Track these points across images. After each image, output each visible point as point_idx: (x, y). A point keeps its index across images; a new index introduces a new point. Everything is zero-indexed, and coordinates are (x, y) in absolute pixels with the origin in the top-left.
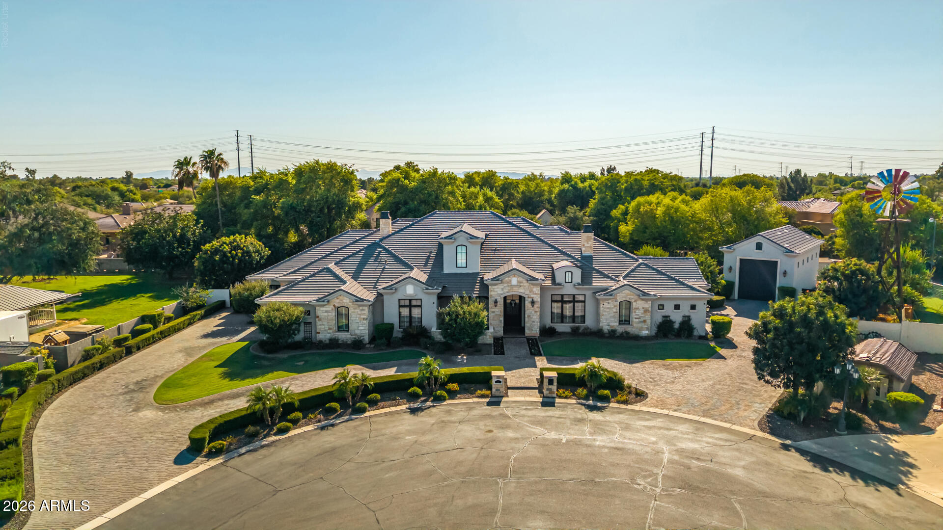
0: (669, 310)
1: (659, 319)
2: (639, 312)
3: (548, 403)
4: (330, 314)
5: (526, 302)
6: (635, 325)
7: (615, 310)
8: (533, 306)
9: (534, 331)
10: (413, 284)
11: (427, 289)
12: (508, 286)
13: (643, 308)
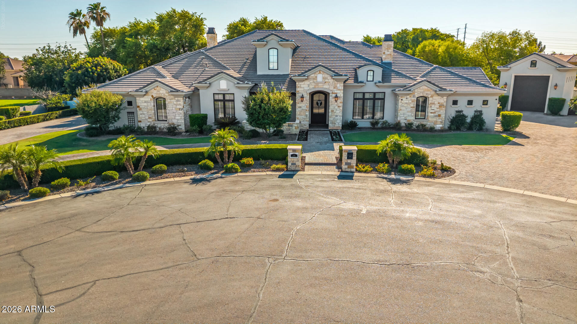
0: (462, 105)
1: (452, 113)
2: (435, 107)
3: (346, 176)
4: (149, 104)
5: (330, 97)
6: (430, 119)
7: (412, 105)
8: (336, 101)
9: (337, 125)
10: (226, 79)
11: (238, 83)
12: (314, 82)
13: (439, 103)
